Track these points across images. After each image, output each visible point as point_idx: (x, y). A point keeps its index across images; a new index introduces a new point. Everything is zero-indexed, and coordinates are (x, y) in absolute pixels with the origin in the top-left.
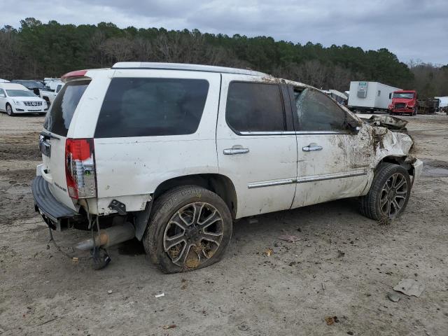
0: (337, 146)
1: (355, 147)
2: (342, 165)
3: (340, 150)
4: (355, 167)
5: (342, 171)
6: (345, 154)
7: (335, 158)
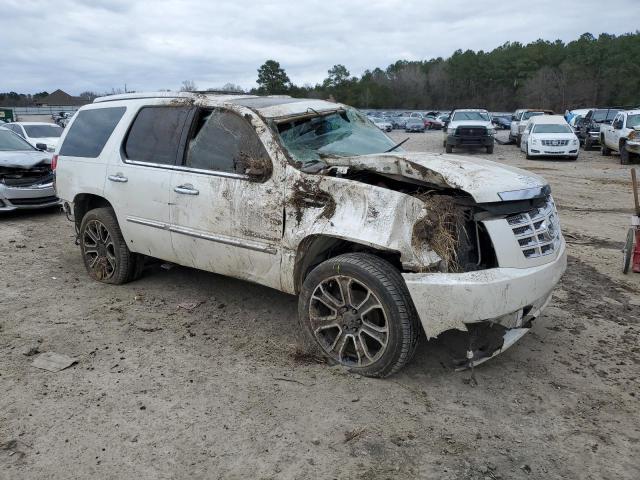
0: (220, 194)
1: (250, 202)
2: (227, 225)
3: (223, 201)
4: (249, 233)
5: (226, 233)
6: (232, 209)
7: (216, 211)
